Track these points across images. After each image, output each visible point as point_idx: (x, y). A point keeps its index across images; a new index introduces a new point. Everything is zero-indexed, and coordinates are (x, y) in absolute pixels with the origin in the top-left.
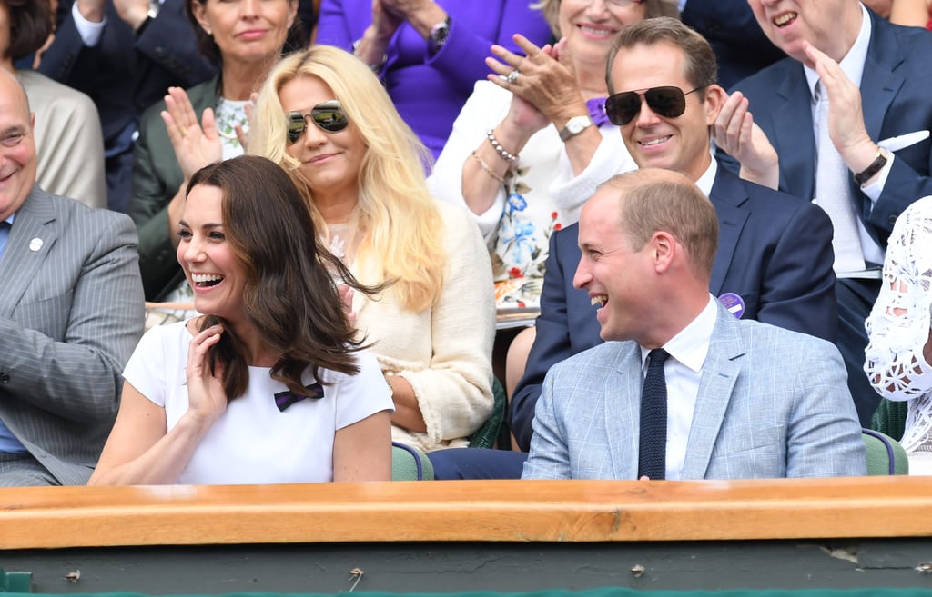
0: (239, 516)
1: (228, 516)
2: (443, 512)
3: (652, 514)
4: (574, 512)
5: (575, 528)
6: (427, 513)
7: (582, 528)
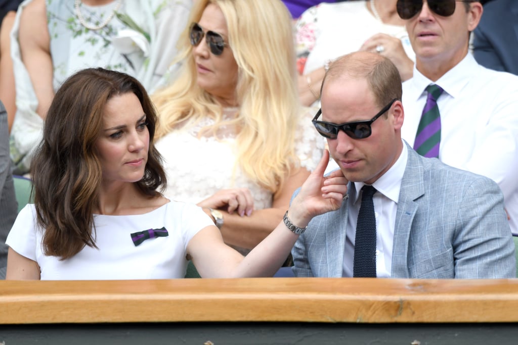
0: (123, 302)
1: (115, 302)
2: (273, 301)
3: (426, 303)
4: (369, 301)
5: (370, 313)
6: (261, 301)
7: (374, 313)
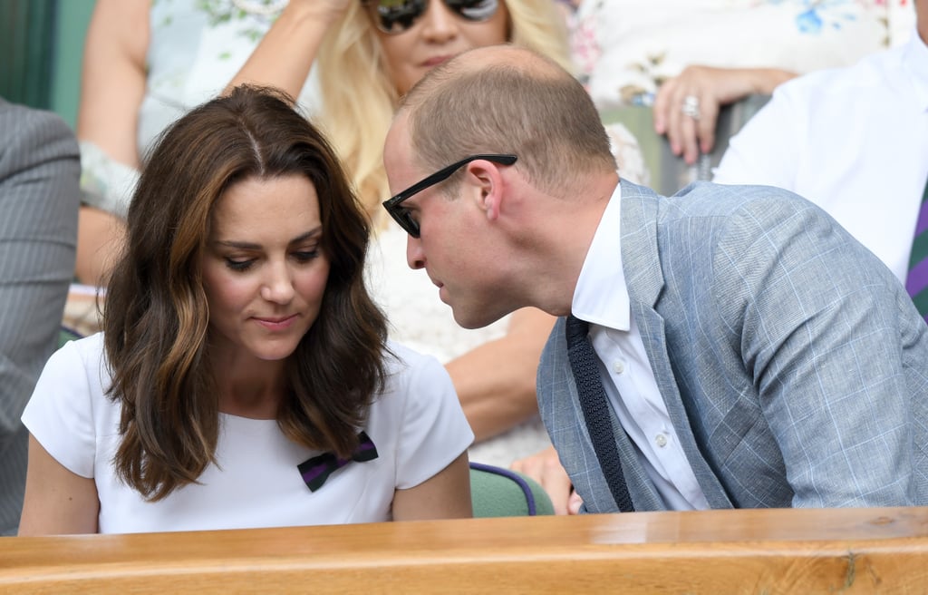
4: (783, 559)
5: (785, 583)
7: (794, 583)
